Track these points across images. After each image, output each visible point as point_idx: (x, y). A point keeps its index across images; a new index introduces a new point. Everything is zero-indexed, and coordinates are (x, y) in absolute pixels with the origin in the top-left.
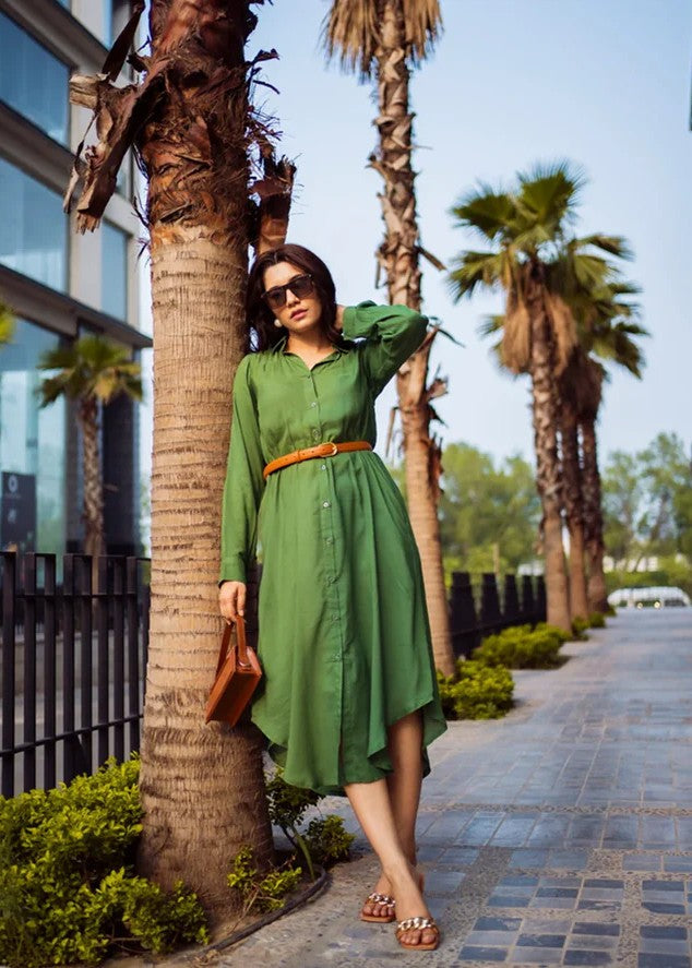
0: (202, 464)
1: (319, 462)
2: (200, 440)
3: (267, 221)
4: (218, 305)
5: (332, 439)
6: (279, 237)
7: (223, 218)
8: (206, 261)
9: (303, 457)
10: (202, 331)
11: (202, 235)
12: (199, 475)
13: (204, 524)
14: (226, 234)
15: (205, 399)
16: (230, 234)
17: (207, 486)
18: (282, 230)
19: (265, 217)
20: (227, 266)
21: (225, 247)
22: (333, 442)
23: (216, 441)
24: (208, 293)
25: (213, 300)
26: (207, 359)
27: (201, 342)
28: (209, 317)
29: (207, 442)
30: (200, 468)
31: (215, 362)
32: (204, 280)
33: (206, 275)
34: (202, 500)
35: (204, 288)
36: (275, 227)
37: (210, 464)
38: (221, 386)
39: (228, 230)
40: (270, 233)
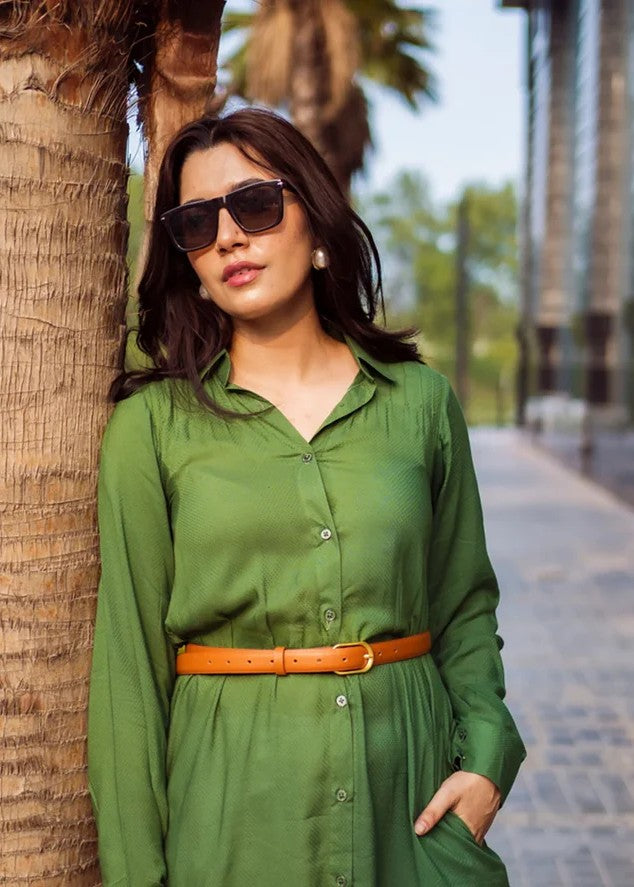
0: (22, 656)
1: (330, 683)
2: (18, 599)
3: (169, 35)
4: (70, 262)
5: (366, 634)
6: (204, 80)
7: (84, 38)
8: (42, 150)
9: (291, 666)
10: (26, 328)
11: (33, 83)
12: (15, 684)
13: (23, 798)
14: (90, 78)
15: (31, 497)
16: (100, 76)
17: (35, 708)
18: (204, 59)
19: (165, 26)
20: (91, 162)
21: (87, 113)
22: (369, 641)
23: (56, 598)
24: (45, 232)
25: (57, 249)
26: (37, 399)
27: (25, 356)
28: (44, 292)
29: (34, 602)
30: (18, 665)
31: (55, 405)
32: (36, 200)
33: (43, 187)
34: (23, 740)
35: (37, 219)
36: (189, 52)
37: (40, 654)
38: (70, 465)
39: (95, 69)
40: (180, 69)
